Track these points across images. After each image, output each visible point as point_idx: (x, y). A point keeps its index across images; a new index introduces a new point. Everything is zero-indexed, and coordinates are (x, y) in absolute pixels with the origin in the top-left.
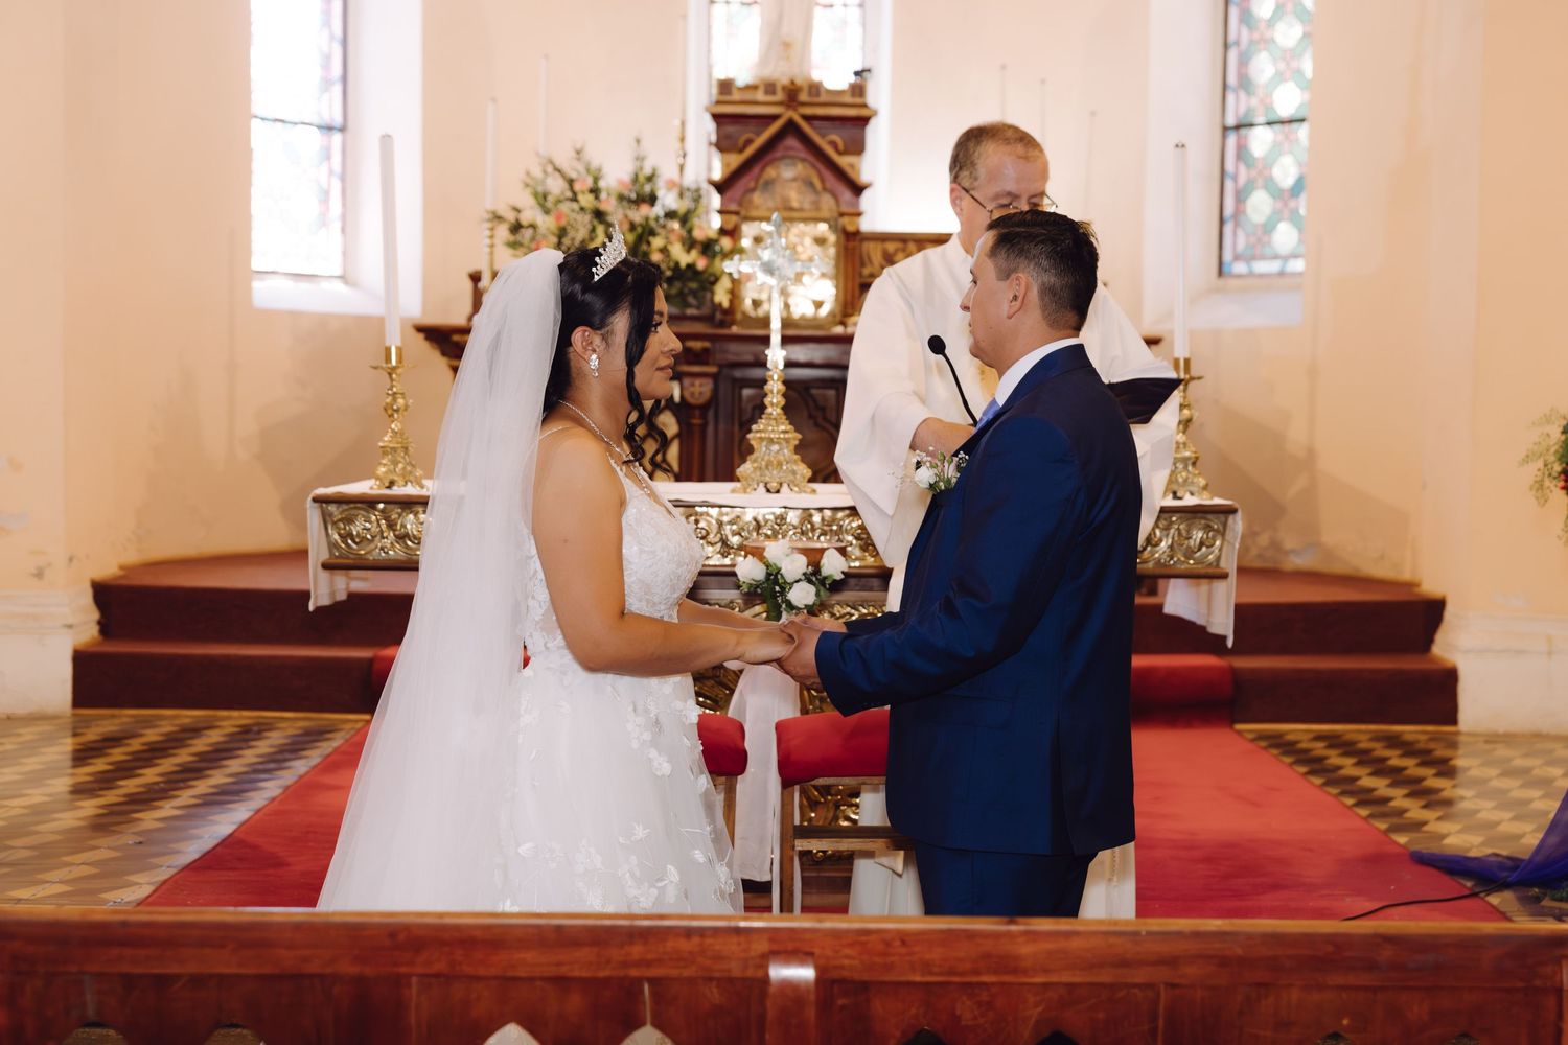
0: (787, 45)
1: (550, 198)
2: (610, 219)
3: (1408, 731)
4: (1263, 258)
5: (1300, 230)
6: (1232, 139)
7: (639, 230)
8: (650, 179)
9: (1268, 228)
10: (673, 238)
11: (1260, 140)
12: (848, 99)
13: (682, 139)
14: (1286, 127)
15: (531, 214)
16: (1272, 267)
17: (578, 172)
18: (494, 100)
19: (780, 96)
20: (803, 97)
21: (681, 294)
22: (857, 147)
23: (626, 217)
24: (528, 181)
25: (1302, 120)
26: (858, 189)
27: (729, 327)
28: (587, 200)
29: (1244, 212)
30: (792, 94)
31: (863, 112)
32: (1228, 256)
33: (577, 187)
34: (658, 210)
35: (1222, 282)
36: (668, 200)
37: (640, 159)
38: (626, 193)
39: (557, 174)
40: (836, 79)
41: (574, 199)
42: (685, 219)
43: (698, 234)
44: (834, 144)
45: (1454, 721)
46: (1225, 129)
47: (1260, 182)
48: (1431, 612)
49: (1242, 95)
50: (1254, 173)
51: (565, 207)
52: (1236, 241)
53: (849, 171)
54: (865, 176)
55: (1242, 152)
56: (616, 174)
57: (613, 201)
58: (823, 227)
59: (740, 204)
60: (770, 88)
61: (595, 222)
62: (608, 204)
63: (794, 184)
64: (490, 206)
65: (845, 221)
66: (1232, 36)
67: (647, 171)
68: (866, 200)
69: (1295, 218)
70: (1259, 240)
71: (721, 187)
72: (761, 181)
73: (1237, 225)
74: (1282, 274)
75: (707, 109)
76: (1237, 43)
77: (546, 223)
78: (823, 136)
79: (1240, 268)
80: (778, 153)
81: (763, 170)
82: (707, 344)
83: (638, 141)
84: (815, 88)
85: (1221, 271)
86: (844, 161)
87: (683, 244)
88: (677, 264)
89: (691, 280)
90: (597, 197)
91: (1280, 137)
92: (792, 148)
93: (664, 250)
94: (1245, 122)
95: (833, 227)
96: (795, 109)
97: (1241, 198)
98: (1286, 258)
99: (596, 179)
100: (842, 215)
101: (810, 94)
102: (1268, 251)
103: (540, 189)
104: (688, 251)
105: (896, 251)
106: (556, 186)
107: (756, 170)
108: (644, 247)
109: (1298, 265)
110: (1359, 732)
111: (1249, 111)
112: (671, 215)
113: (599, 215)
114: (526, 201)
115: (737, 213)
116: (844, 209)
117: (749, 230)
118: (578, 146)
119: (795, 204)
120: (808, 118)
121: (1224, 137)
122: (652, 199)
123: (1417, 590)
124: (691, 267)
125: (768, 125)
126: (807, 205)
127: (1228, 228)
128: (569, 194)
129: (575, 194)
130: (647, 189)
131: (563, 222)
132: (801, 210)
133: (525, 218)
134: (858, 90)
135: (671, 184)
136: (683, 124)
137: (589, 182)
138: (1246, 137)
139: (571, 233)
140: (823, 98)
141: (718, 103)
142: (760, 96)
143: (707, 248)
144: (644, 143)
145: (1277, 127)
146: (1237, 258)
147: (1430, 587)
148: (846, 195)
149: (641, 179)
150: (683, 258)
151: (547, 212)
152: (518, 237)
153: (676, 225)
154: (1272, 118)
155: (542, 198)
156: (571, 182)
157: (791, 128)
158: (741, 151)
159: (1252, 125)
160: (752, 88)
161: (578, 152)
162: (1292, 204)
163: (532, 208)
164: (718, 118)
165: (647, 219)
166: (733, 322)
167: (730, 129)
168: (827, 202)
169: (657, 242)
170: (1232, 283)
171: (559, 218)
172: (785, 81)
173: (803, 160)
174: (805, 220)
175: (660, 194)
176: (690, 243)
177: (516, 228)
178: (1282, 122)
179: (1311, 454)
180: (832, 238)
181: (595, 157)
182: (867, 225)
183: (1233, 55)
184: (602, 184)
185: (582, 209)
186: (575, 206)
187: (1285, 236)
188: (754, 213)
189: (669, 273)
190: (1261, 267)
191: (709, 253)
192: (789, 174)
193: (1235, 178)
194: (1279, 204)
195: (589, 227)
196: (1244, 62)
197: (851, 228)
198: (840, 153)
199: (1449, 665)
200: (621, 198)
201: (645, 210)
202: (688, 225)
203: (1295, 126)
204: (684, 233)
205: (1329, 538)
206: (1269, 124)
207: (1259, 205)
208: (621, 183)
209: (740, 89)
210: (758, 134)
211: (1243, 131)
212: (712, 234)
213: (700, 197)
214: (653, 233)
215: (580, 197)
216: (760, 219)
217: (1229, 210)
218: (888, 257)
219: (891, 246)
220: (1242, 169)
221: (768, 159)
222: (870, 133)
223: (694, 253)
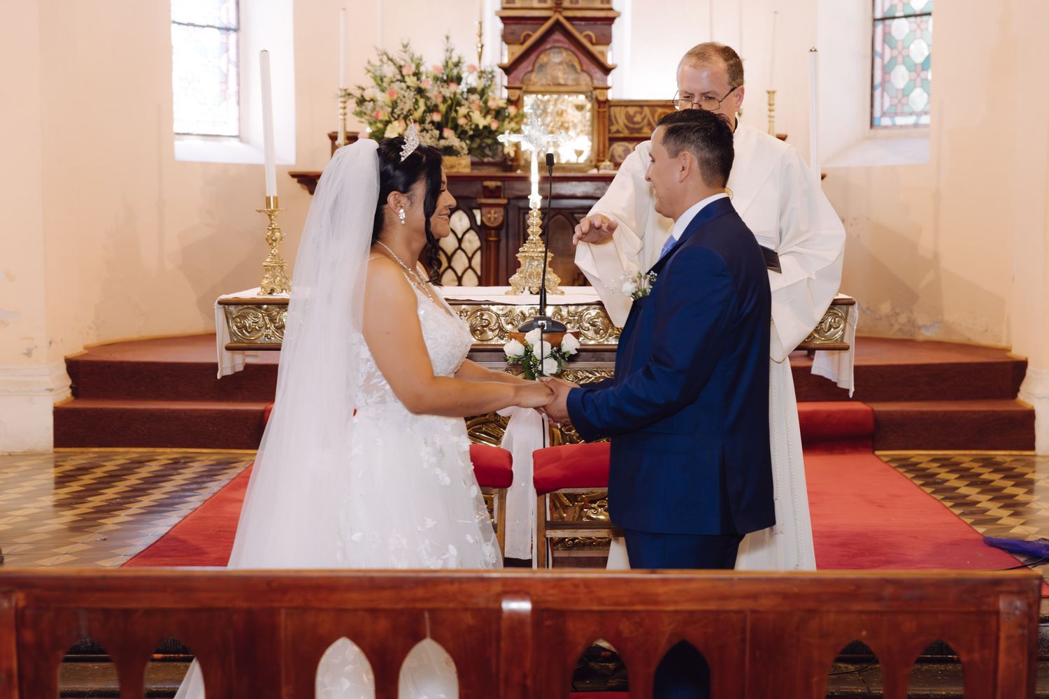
1: (385, 80)
2: (429, 95)
3: (999, 455)
4: (903, 114)
5: (929, 95)
6: (880, 28)
7: (450, 102)
8: (457, 65)
9: (906, 93)
10: (474, 107)
11: (900, 28)
12: (599, 4)
13: (480, 36)
14: (919, 19)
15: (372, 91)
16: (911, 120)
17: (405, 60)
18: (344, 9)
19: (549, 3)
20: (566, 4)
21: (480, 148)
22: (606, 40)
23: (440, 92)
24: (370, 68)
25: (929, 14)
26: (607, 70)
27: (515, 171)
28: (411, 81)
29: (889, 81)
30: (558, 2)
31: (610, 14)
32: (877, 113)
33: (405, 72)
34: (463, 87)
35: (873, 131)
36: (470, 80)
37: (449, 50)
38: (440, 76)
39: (390, 63)
41: (403, 80)
42: (482, 93)
43: (492, 104)
44: (589, 38)
45: (1032, 448)
46: (875, 20)
47: (900, 59)
48: (1018, 370)
50: (895, 52)
51: (397, 86)
52: (884, 101)
53: (599, 57)
54: (609, 61)
55: (887, 39)
56: (433, 62)
57: (430, 81)
58: (582, 98)
59: (522, 82)
61: (418, 97)
62: (427, 84)
63: (561, 67)
64: (342, 86)
65: (597, 92)
67: (455, 59)
68: (610, 79)
69: (925, 84)
70: (900, 101)
71: (508, 70)
72: (537, 65)
73: (884, 90)
74: (916, 125)
75: (497, 13)
77: (382, 98)
78: (581, 32)
79: (886, 121)
80: (548, 45)
81: (538, 57)
82: (499, 184)
83: (448, 38)
85: (872, 125)
86: (595, 50)
87: (481, 113)
88: (477, 126)
89: (488, 137)
90: (418, 79)
91: (914, 26)
92: (558, 41)
93: (467, 116)
94: (889, 15)
95: (589, 97)
96: (560, 12)
97: (886, 70)
98: (919, 114)
99: (418, 66)
100: (595, 88)
101: (571, 2)
102: (906, 109)
103: (378, 73)
104: (485, 117)
105: (636, 113)
106: (390, 71)
107: (533, 57)
108: (453, 114)
109: (925, 120)
110: (964, 456)
111: (892, 7)
112: (471, 91)
113: (420, 91)
114: (368, 82)
115: (520, 88)
116: (597, 84)
117: (529, 100)
118: (405, 43)
119: (562, 81)
120: (568, 19)
121: (874, 26)
122: (459, 80)
123: (1009, 354)
124: (486, 128)
125: (542, 24)
126: (570, 82)
127: (877, 93)
128: (399, 77)
129: (403, 76)
130: (455, 72)
131: (395, 97)
132: (565, 85)
133: (368, 94)
135: (472, 69)
136: (481, 23)
137: (413, 68)
138: (890, 26)
139: (401, 105)
140: (581, 4)
141: (504, 9)
142: (535, 4)
143: (499, 114)
144: (451, 40)
145: (912, 19)
146: (884, 114)
147: (1018, 352)
148: (598, 74)
149: (450, 64)
150: (482, 122)
151: (383, 91)
152: (363, 109)
153: (475, 97)
154: (909, 12)
155: (380, 81)
156: (400, 68)
157: (558, 23)
158: (522, 44)
159: (894, 18)
161: (405, 46)
162: (923, 75)
163: (373, 87)
164: (503, 19)
165: (455, 94)
166: (518, 167)
167: (514, 27)
168: (584, 78)
169: (462, 111)
170: (881, 132)
171: (391, 94)
173: (566, 49)
174: (569, 93)
175: (464, 76)
176: (486, 111)
177: (361, 101)
178: (916, 16)
179: (936, 255)
180: (589, 106)
181: (417, 49)
182: (611, 95)
184: (422, 69)
185: (408, 87)
186: (403, 85)
187: (919, 98)
188: (532, 88)
189: (471, 133)
190: (900, 121)
191: (500, 118)
192: (557, 60)
193: (882, 58)
194: (914, 75)
195: (414, 100)
197: (602, 98)
198: (593, 44)
199: (1029, 408)
200: (436, 79)
201: (453, 87)
202: (485, 98)
203: (925, 18)
204: (481, 104)
205: (950, 317)
206: (906, 17)
207: (900, 77)
208: (435, 68)
210: (534, 31)
211: (887, 22)
212: (502, 103)
213: (493, 77)
214: (459, 104)
215: (407, 79)
216: (537, 93)
217: (878, 80)
218: (629, 118)
219: (631, 110)
220: (887, 49)
221: (542, 48)
222: (616, 28)
223: (489, 118)
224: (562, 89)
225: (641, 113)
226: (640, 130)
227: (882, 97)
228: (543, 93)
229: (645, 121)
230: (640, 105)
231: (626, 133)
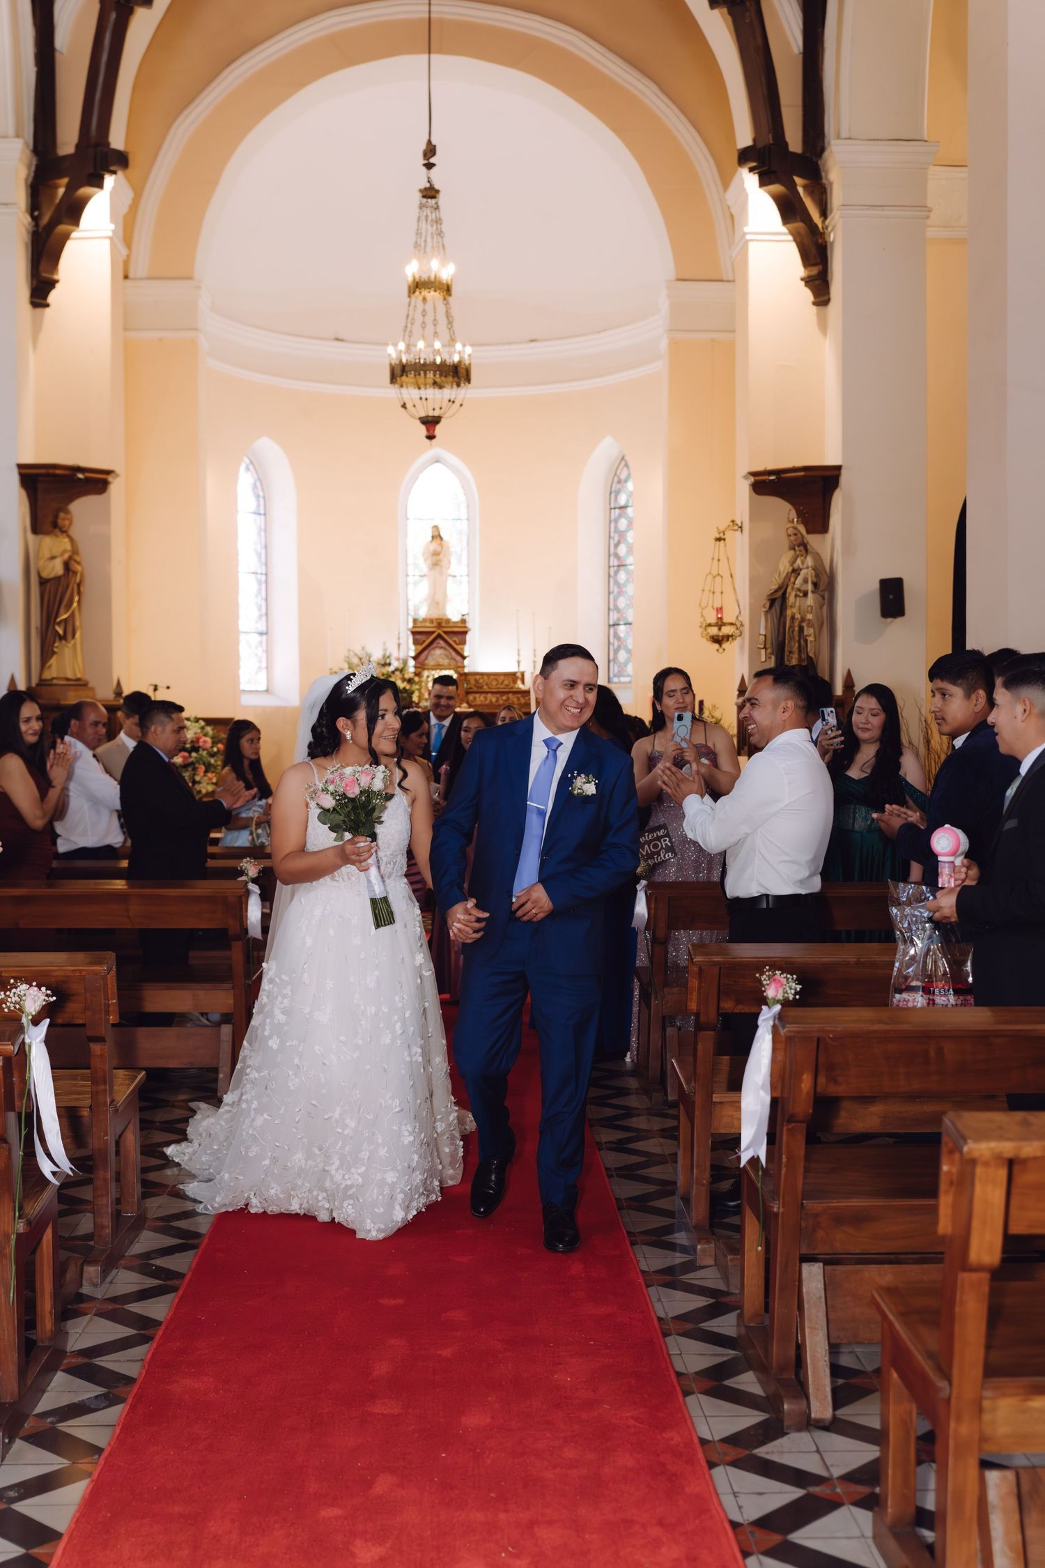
0: (437, 604)
4: (624, 676)
6: (612, 630)
8: (389, 657)
9: (626, 664)
10: (398, 678)
11: (622, 629)
12: (460, 625)
13: (399, 638)
14: (632, 625)
16: (627, 679)
17: (363, 654)
19: (435, 624)
20: (444, 624)
22: (464, 643)
24: (346, 659)
26: (464, 658)
29: (617, 658)
30: (439, 625)
31: (466, 629)
32: (611, 675)
34: (391, 668)
36: (395, 665)
37: (385, 650)
38: (381, 662)
39: (355, 654)
40: (454, 617)
42: (401, 671)
43: (407, 676)
44: (455, 642)
46: (610, 625)
47: (622, 647)
49: (615, 613)
50: (619, 643)
52: (614, 669)
53: (460, 651)
54: (466, 654)
55: (616, 636)
56: (377, 655)
57: (376, 665)
59: (422, 664)
60: (432, 621)
63: (441, 656)
64: (330, 666)
65: (459, 669)
66: (611, 590)
67: (388, 654)
68: (466, 662)
70: (622, 669)
71: (415, 658)
72: (430, 655)
73: (614, 663)
75: (409, 629)
76: (613, 592)
78: (451, 639)
80: (435, 645)
81: (429, 651)
83: (384, 644)
84: (448, 621)
86: (457, 647)
87: (402, 681)
89: (404, 693)
91: (628, 630)
92: (440, 644)
94: (617, 623)
96: (441, 629)
97: (616, 651)
99: (370, 657)
101: (446, 623)
102: (626, 674)
103: (350, 662)
105: (480, 679)
106: (356, 661)
107: (427, 651)
111: (619, 619)
112: (397, 669)
115: (421, 667)
116: (459, 664)
118: (362, 645)
119: (441, 663)
120: (445, 632)
121: (609, 629)
122: (390, 664)
124: (404, 688)
125: (431, 635)
127: (611, 664)
130: (388, 661)
134: (463, 621)
135: (396, 658)
136: (399, 634)
137: (368, 658)
138: (616, 629)
140: (451, 625)
141: (413, 627)
142: (428, 624)
143: (410, 681)
144: (386, 644)
145: (628, 626)
146: (615, 676)
148: (458, 658)
149: (386, 657)
153: (397, 673)
154: (626, 622)
156: (360, 659)
157: (439, 636)
158: (421, 644)
159: (618, 625)
160: (425, 620)
161: (362, 648)
164: (414, 633)
165: (388, 672)
167: (418, 637)
168: (452, 660)
172: (437, 619)
173: (444, 648)
175: (392, 662)
176: (404, 680)
181: (369, 649)
182: (466, 670)
183: (612, 596)
184: (372, 659)
188: (427, 667)
190: (623, 679)
192: (439, 653)
193: (613, 645)
194: (629, 656)
196: (615, 600)
197: (461, 672)
198: (458, 644)
200: (378, 664)
201: (387, 668)
202: (403, 672)
203: (634, 625)
204: (401, 676)
206: (625, 624)
207: (622, 656)
208: (379, 659)
209: (421, 622)
210: (428, 638)
211: (616, 627)
212: (411, 676)
213: (407, 662)
216: (428, 669)
217: (611, 657)
218: (476, 681)
219: (478, 677)
220: (616, 642)
221: (432, 647)
222: (468, 637)
223: (405, 683)
224: (443, 667)
225: (482, 678)
226: (481, 687)
227: (614, 666)
228: (433, 669)
229: (485, 683)
230: (482, 674)
231: (475, 689)
